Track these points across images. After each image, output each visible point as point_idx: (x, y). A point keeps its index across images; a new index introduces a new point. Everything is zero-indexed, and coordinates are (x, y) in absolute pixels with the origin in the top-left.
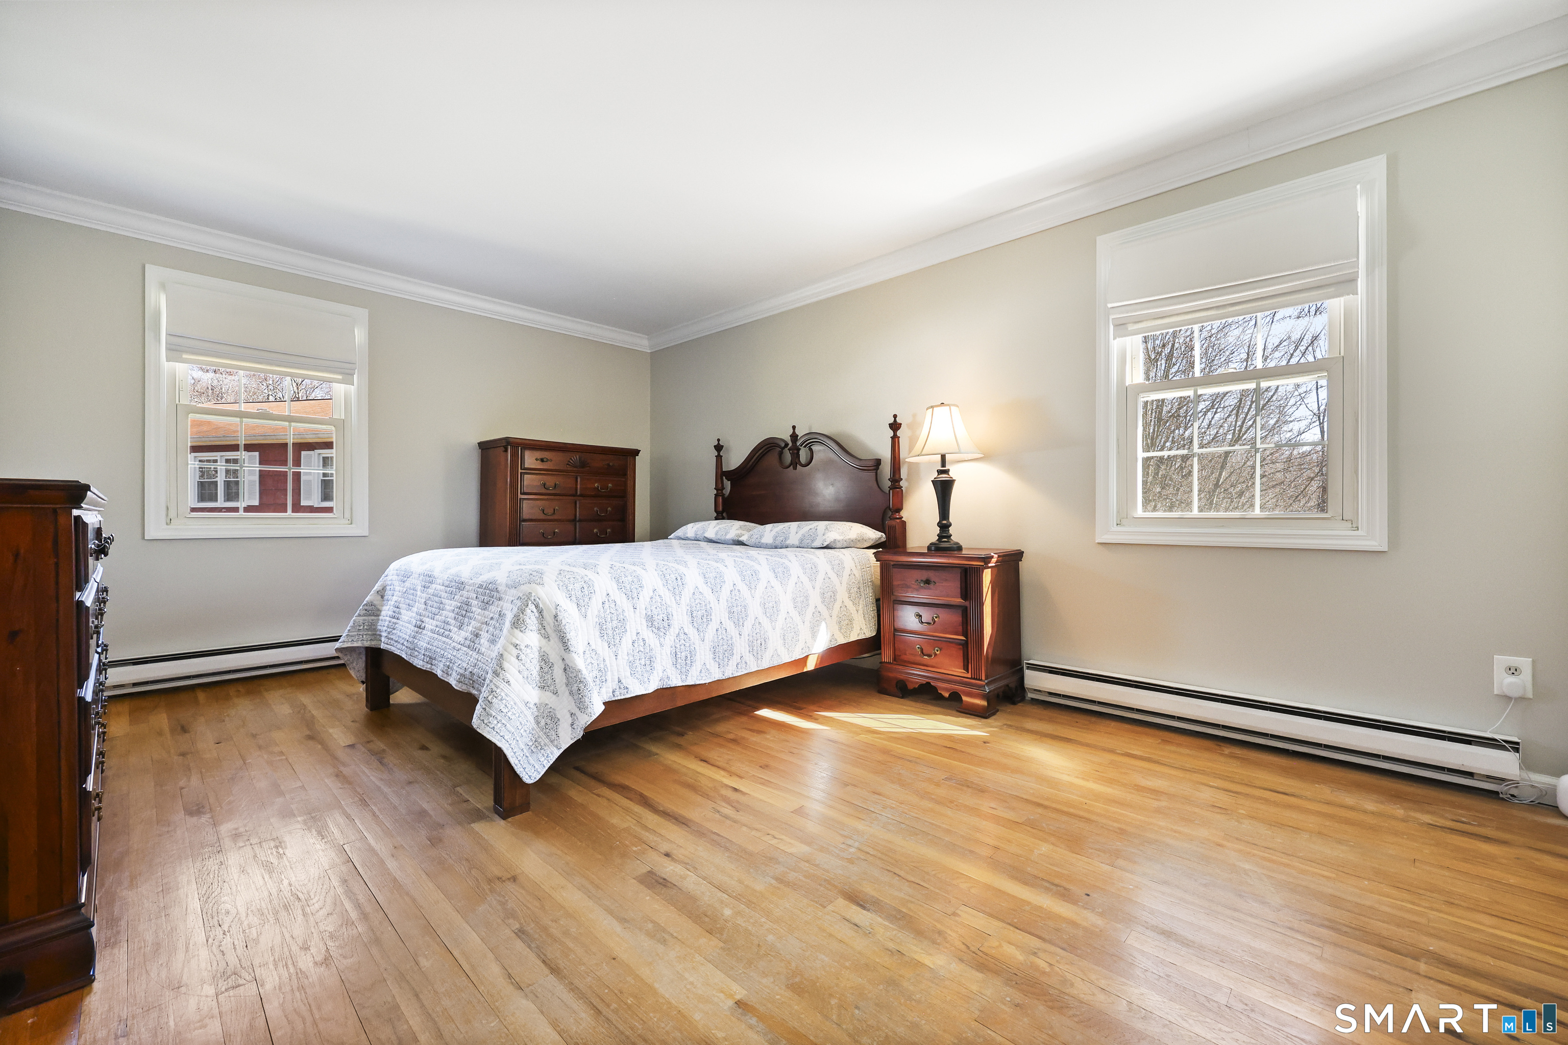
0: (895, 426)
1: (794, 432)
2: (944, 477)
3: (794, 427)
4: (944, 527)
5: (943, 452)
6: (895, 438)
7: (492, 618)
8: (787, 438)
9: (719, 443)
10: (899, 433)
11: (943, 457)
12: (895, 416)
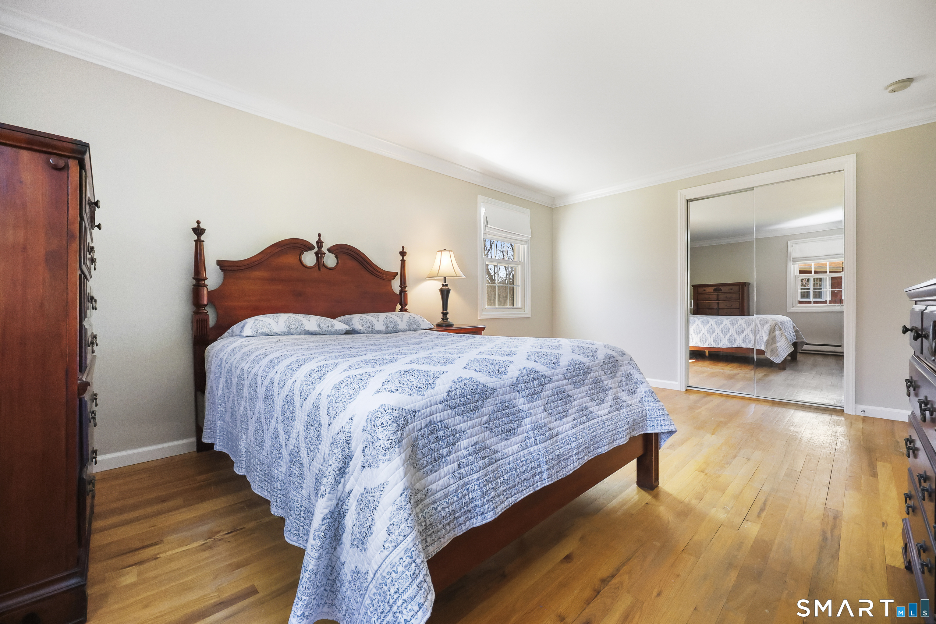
0: (403, 254)
1: (319, 239)
2: (445, 288)
3: (319, 235)
4: (445, 314)
5: (445, 276)
6: (403, 261)
7: (621, 381)
8: (313, 241)
9: (198, 226)
10: (405, 258)
11: (445, 278)
12: (403, 247)
